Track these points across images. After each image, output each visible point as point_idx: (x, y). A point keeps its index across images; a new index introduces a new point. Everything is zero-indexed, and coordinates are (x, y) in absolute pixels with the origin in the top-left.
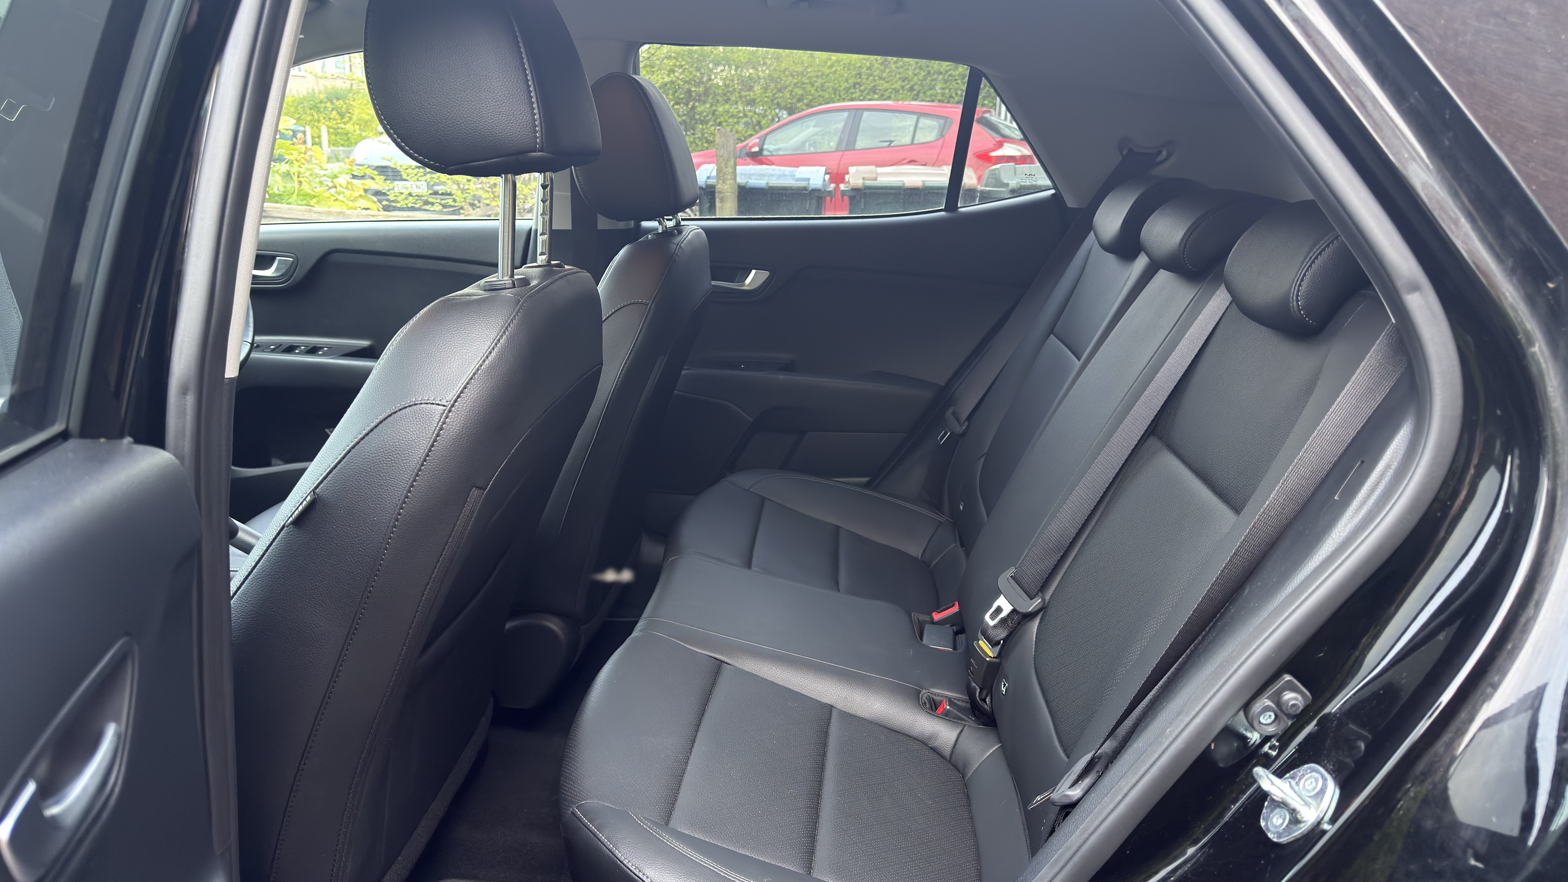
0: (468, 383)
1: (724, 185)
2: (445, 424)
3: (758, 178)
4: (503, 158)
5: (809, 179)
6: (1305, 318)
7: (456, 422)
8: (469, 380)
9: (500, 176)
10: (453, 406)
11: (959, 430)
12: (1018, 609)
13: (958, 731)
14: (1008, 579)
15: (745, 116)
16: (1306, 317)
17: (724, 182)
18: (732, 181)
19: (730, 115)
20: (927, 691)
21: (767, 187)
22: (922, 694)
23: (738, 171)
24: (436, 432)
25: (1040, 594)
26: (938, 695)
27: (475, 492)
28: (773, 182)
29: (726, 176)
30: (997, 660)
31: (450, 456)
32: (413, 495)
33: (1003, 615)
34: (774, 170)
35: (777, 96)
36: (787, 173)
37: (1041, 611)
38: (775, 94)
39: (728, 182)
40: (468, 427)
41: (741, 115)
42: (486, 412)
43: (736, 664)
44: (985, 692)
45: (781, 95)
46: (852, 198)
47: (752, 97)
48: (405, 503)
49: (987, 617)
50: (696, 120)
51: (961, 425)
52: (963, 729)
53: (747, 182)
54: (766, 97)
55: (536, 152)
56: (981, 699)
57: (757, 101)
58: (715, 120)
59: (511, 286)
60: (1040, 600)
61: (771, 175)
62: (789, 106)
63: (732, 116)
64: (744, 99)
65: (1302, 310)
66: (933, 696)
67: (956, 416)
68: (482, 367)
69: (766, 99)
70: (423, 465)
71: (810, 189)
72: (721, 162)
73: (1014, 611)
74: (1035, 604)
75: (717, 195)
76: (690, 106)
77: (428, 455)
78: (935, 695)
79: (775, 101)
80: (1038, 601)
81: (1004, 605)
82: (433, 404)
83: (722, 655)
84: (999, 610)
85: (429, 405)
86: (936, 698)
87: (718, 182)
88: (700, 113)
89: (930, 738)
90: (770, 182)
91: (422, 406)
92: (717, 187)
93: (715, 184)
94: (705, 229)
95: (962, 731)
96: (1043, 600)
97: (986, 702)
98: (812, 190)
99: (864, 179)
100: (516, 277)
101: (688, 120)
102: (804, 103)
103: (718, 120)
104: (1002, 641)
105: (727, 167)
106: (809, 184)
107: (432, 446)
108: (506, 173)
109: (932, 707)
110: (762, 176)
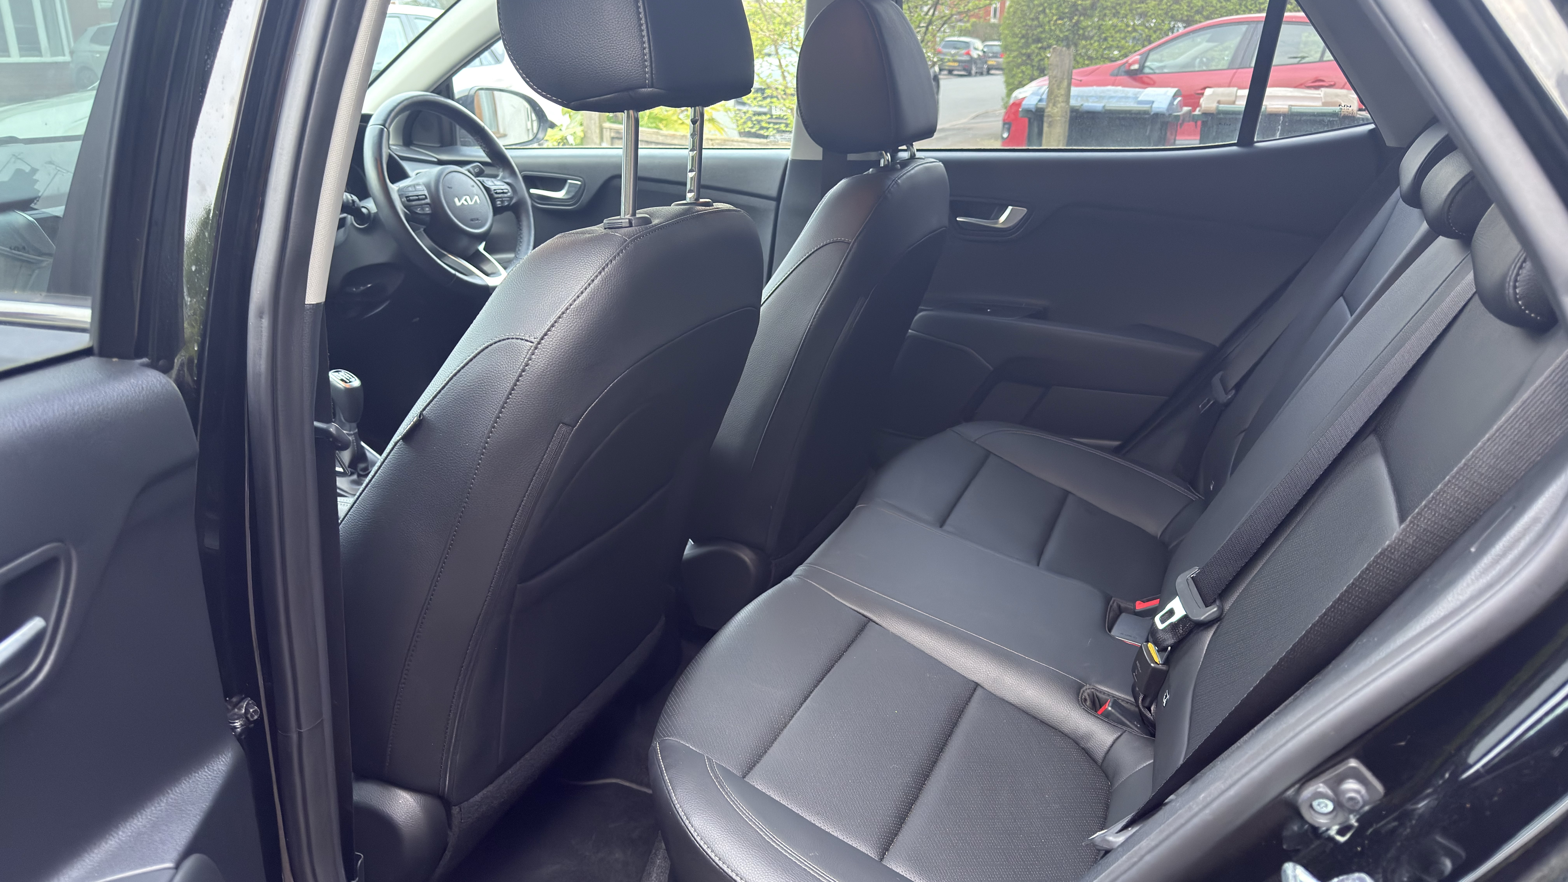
0: (555, 322)
1: (1054, 108)
2: (530, 360)
3: (1097, 100)
4: (616, 94)
5: (1153, 102)
6: (1524, 311)
7: (541, 360)
8: (557, 319)
9: (623, 112)
10: (539, 343)
11: (1223, 398)
12: (1190, 616)
13: (1115, 736)
14: (1187, 579)
15: (1135, 30)
16: (1526, 309)
17: (1054, 105)
18: (1063, 104)
19: (1117, 29)
20: (1092, 687)
21: (1104, 111)
22: (1084, 688)
23: (1072, 93)
24: (521, 368)
25: (1218, 603)
26: (1104, 693)
27: (563, 429)
28: (1111, 105)
29: (1057, 99)
30: (1164, 668)
31: (534, 391)
32: (499, 425)
33: (1174, 619)
34: (1116, 91)
35: (1172, 8)
36: (1130, 95)
37: (1217, 622)
38: (1170, 6)
39: (1059, 106)
40: (552, 365)
41: (1130, 29)
42: (572, 352)
43: (884, 624)
44: (1148, 700)
45: (1178, 7)
46: (1204, 123)
47: (1144, 9)
48: (491, 433)
49: (1157, 619)
50: (1079, 35)
51: (1227, 393)
52: (1121, 735)
53: (1082, 105)
54: (1159, 9)
55: (646, 88)
56: (1144, 707)
57: (1149, 14)
58: (1100, 36)
59: (628, 225)
60: (1215, 609)
61: (1111, 97)
62: (1185, 18)
63: (1120, 31)
64: (1134, 12)
65: (1520, 299)
66: (1098, 694)
67: (1223, 381)
68: (572, 307)
69: (1160, 12)
70: (508, 398)
71: (1152, 113)
72: (1054, 84)
73: (1186, 617)
74: (1207, 614)
75: (1045, 119)
76: (1074, 21)
77: (513, 389)
78: (1100, 692)
79: (1170, 14)
80: (1213, 610)
81: (1177, 608)
82: (522, 339)
83: (870, 612)
84: (1171, 613)
85: (519, 341)
86: (1101, 695)
87: (1047, 105)
88: (1084, 29)
89: (1082, 738)
90: (1107, 105)
91: (513, 340)
92: (1047, 110)
93: (1045, 106)
94: (946, 162)
95: (1120, 736)
96: (1221, 609)
97: (1150, 711)
98: (1154, 114)
99: (1219, 102)
100: (638, 216)
101: (1071, 36)
102: (1203, 15)
103: (1104, 35)
104: (1169, 648)
105: (1059, 89)
106: (1151, 107)
107: (518, 380)
108: (628, 110)
109: (1094, 705)
110: (1100, 98)
